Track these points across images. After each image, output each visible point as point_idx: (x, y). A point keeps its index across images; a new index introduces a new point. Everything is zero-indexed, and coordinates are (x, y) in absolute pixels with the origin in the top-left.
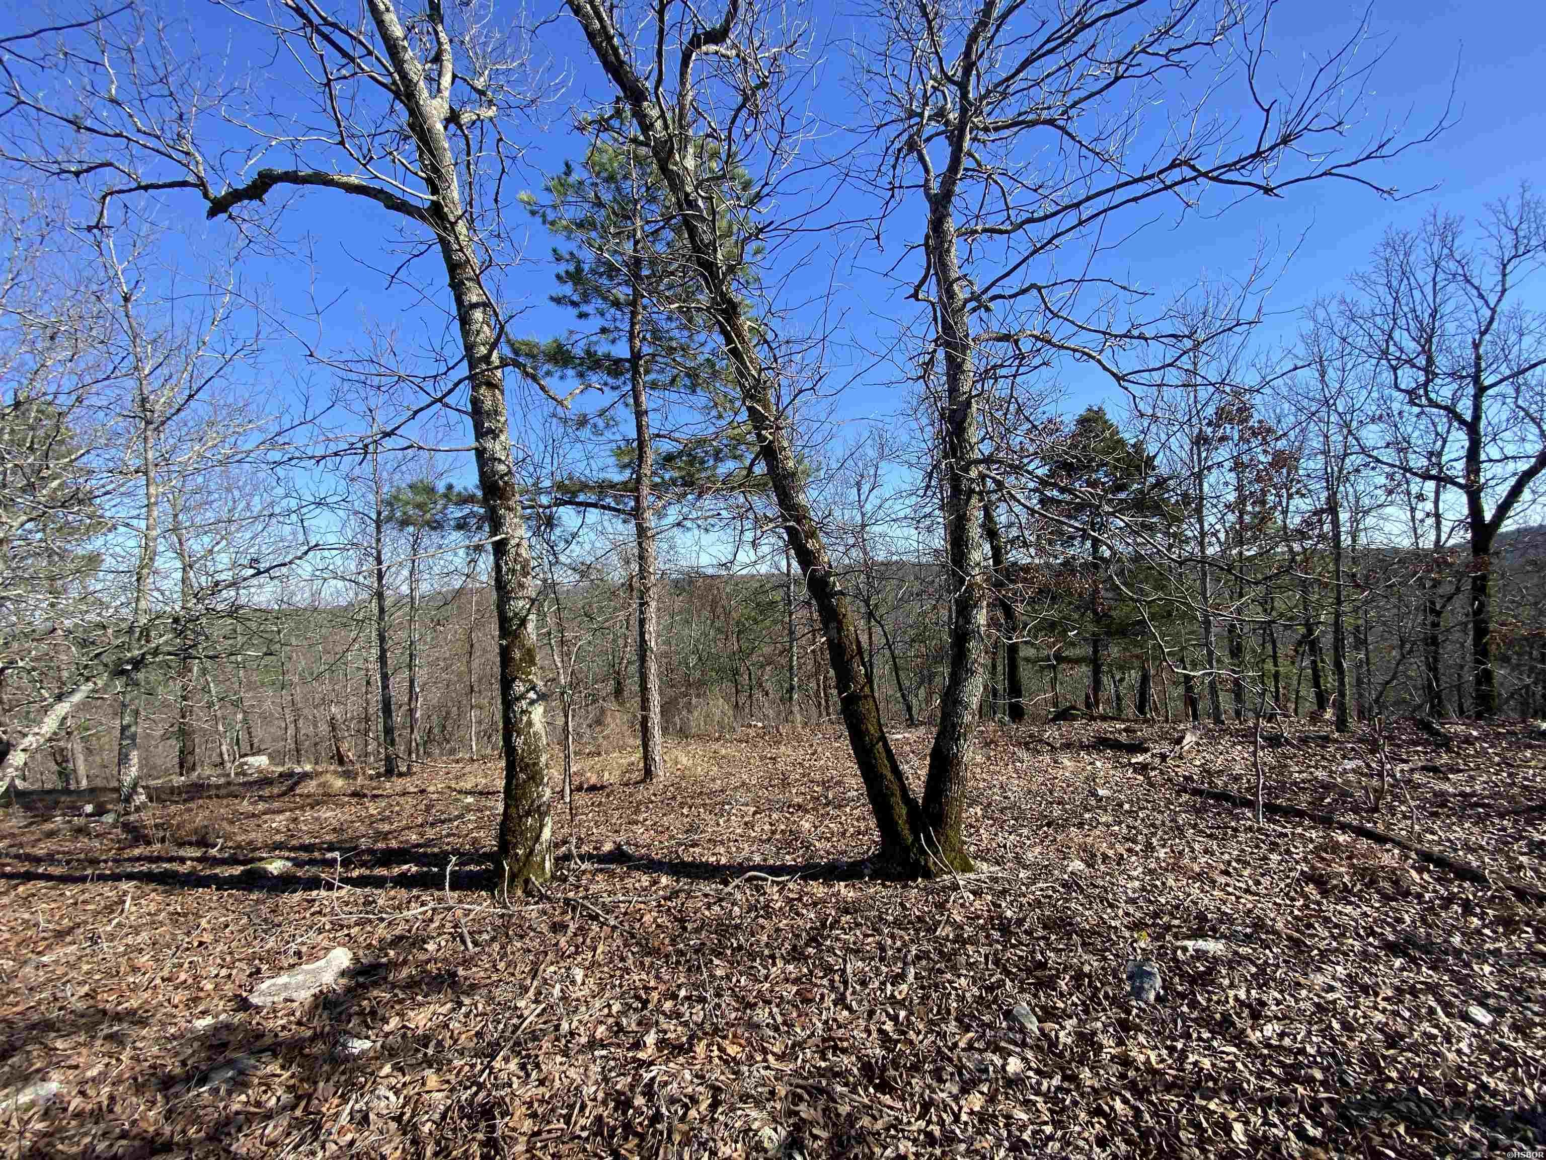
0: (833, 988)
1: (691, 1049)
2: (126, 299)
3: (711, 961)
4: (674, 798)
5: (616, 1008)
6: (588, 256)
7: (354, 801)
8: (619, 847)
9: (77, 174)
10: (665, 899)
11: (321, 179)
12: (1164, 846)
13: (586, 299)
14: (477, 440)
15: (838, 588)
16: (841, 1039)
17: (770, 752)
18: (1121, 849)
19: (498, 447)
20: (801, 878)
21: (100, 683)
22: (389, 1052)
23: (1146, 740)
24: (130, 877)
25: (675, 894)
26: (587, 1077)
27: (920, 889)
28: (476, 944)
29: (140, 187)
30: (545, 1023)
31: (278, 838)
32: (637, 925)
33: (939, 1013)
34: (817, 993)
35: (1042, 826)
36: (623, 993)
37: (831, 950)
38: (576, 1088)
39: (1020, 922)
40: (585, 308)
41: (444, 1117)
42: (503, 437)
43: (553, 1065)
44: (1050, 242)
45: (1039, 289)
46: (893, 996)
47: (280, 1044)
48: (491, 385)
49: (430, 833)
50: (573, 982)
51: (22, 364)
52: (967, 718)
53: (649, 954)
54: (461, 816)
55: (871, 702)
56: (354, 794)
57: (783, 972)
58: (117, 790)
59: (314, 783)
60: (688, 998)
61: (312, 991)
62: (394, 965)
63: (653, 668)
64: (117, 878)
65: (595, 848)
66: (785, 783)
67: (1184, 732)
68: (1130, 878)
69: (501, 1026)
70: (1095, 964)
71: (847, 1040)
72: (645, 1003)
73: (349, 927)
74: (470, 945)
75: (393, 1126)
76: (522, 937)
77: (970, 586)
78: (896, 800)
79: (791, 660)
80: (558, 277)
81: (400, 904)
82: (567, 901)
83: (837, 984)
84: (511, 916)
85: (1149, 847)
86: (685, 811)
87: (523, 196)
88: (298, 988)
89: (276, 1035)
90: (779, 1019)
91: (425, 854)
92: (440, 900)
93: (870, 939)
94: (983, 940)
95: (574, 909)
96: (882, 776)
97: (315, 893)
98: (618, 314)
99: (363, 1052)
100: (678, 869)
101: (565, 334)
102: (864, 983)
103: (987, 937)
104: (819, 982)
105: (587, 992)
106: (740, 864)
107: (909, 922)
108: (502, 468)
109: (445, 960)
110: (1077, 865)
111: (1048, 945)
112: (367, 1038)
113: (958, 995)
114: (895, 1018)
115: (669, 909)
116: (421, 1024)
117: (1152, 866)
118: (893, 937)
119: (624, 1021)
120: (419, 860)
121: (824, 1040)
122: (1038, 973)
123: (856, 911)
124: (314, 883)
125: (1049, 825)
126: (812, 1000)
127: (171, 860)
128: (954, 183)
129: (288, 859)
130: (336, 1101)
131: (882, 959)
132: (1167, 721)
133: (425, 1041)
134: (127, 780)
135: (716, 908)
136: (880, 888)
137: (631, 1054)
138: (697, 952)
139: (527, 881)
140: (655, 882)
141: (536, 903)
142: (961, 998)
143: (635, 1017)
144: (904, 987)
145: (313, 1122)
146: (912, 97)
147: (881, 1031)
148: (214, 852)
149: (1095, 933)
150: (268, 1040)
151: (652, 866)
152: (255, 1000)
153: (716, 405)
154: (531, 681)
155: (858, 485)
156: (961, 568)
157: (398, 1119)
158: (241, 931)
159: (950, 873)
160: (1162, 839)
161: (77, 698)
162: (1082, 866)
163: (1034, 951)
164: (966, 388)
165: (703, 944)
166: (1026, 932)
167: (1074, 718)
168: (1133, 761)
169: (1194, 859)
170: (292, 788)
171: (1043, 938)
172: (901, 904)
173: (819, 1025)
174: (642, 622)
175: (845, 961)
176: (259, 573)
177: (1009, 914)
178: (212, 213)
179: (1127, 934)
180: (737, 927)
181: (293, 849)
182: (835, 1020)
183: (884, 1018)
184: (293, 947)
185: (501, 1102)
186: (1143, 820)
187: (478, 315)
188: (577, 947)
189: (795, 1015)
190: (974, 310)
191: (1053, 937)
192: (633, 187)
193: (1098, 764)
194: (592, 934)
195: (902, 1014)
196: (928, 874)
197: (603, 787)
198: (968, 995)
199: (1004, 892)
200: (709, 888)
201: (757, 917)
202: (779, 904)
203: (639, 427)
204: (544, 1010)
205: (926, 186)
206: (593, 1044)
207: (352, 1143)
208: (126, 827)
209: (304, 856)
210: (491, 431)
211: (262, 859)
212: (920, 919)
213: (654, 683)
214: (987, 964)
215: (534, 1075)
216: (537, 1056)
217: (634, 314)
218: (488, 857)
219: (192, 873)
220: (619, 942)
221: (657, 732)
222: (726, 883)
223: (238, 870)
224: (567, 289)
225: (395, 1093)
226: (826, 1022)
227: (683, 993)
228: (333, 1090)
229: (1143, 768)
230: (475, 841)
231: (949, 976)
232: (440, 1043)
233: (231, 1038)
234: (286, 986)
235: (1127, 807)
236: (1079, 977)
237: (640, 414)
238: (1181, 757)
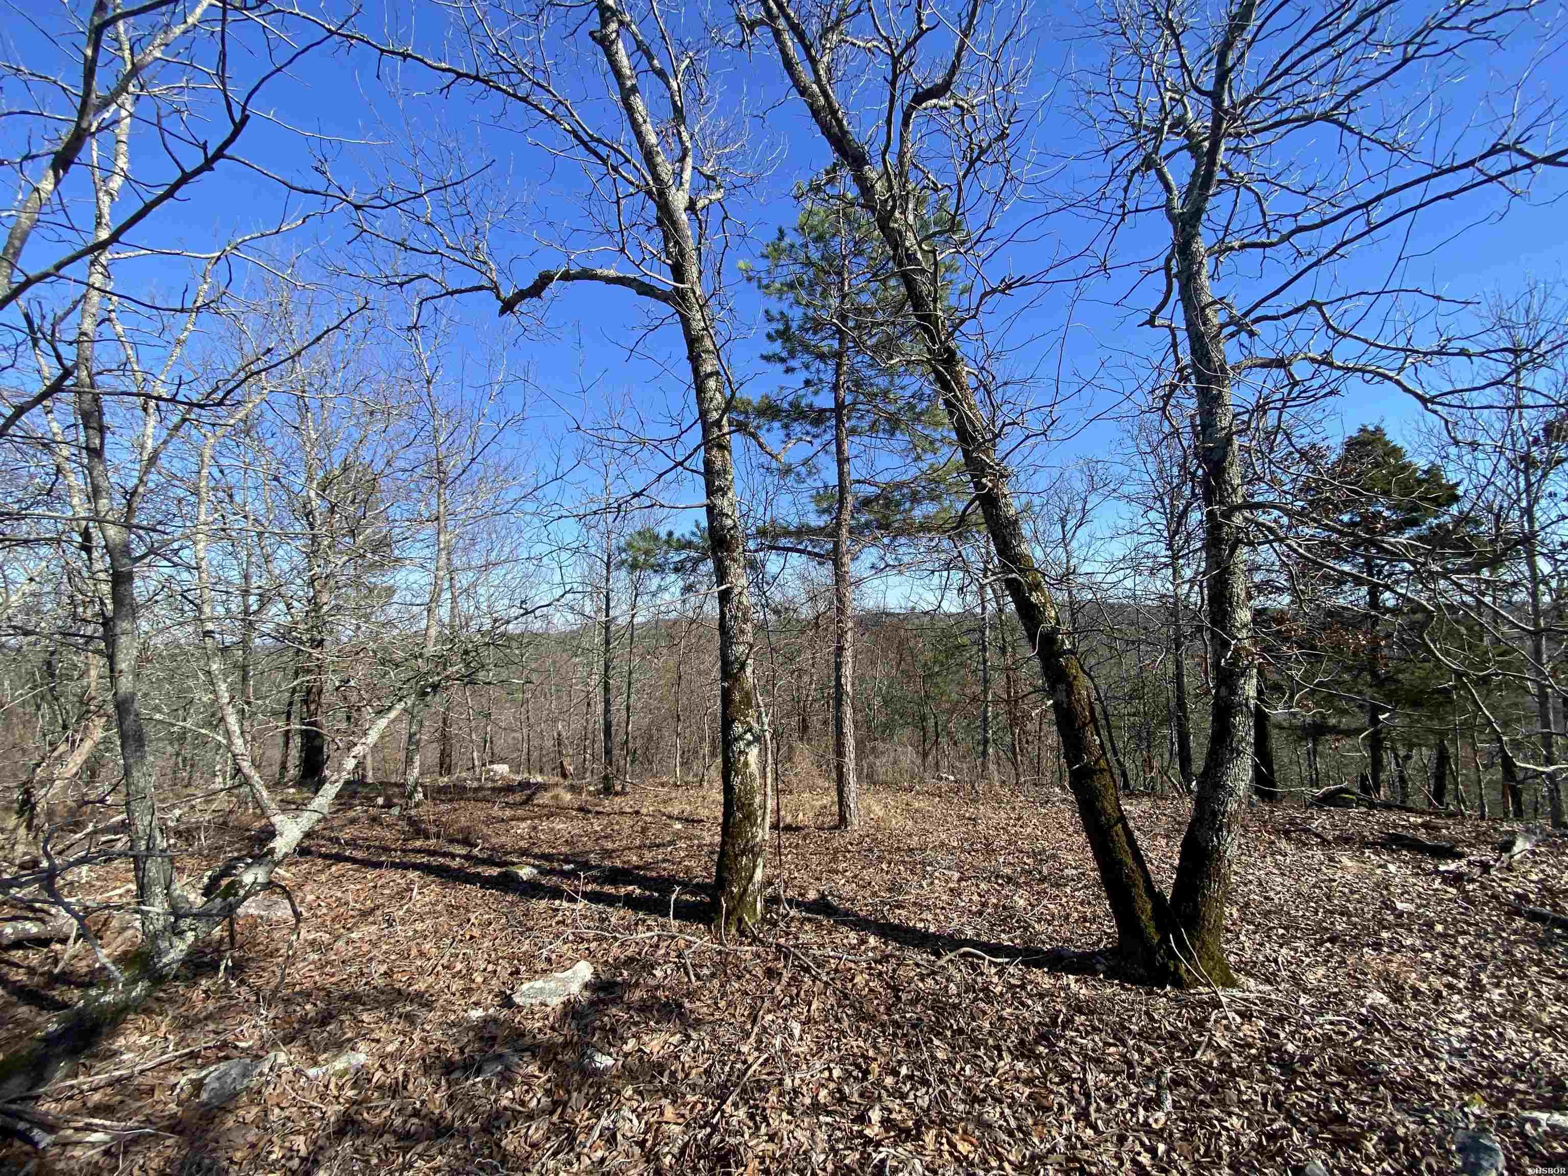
0: (1072, 1100)
1: (918, 1137)
2: (429, 382)
3: (931, 1041)
4: (871, 850)
5: (837, 1073)
6: (796, 315)
7: (581, 815)
8: (823, 896)
9: (401, 285)
10: (876, 962)
11: (587, 275)
12: (1497, 985)
13: (792, 354)
14: (708, 497)
15: (1068, 646)
16: (1087, 1162)
17: (970, 811)
18: (1437, 984)
19: (726, 503)
20: (1022, 963)
21: (409, 703)
22: (629, 1074)
23: (1458, 841)
24: (415, 867)
25: (885, 959)
26: (814, 1142)
27: (1169, 999)
28: (698, 978)
29: (448, 293)
30: (769, 1074)
31: (522, 844)
32: (849, 985)
33: (1206, 1154)
34: (1054, 1101)
35: (1321, 943)
36: (841, 1058)
37: (1066, 1053)
38: (805, 1153)
39: (1306, 1061)
40: (793, 363)
41: (682, 1151)
42: (730, 495)
43: (779, 1121)
44: (1334, 251)
45: (1319, 306)
46: (1146, 1124)
47: (539, 1046)
48: (722, 447)
49: (648, 856)
50: (791, 1036)
51: (350, 435)
52: (1232, 806)
53: (864, 1020)
54: (671, 843)
55: (1108, 779)
56: (580, 809)
57: (1012, 1068)
58: (403, 785)
59: (549, 795)
60: (910, 1077)
61: (562, 999)
62: (628, 986)
63: (848, 712)
64: (405, 866)
65: (800, 895)
66: (989, 850)
67: (1513, 833)
68: (1454, 1023)
69: (727, 1069)
70: (1412, 1126)
71: (1095, 1164)
72: (866, 1073)
73: (588, 941)
74: (693, 978)
75: (637, 1150)
76: (739, 978)
77: (1237, 650)
78: (1140, 891)
79: (986, 711)
80: (769, 336)
81: (629, 926)
82: (778, 946)
83: (1077, 1096)
84: (728, 954)
85: (1476, 987)
86: (884, 866)
87: (742, 264)
88: (552, 993)
89: (534, 1037)
90: (1013, 1124)
91: (645, 877)
92: (663, 927)
93: (1112, 1050)
94: (1257, 1074)
95: (786, 957)
96: (1121, 863)
97: (557, 902)
98: (822, 366)
99: (607, 1068)
100: (887, 931)
101: (776, 390)
102: (1110, 1101)
103: (1263, 1071)
104: (1055, 1088)
105: (805, 1049)
106: (951, 936)
107: (1159, 1037)
108: (729, 522)
109: (671, 988)
110: (1378, 998)
111: (1347, 1094)
112: (610, 1054)
113: (1230, 1137)
114: (1152, 1151)
115: (880, 973)
116: (655, 1050)
117: (1484, 1010)
118: (1140, 1050)
119: (847, 1090)
120: (643, 882)
121: (1068, 1160)
122: (1334, 1127)
123: (1092, 1012)
124: (556, 893)
125: (1332, 940)
126: (1049, 1109)
127: (445, 855)
128: (1206, 199)
129: (533, 866)
130: (587, 1114)
131: (1131, 1077)
132: (1482, 817)
133: (660, 1068)
134: (411, 780)
135: (930, 981)
136: (1117, 989)
137: (856, 1128)
138: (914, 1027)
139: (740, 920)
140: (863, 942)
141: (750, 944)
142: (1235, 1142)
143: (856, 1087)
144: (1160, 1115)
145: (568, 1130)
146: (1140, 110)
147: (1134, 1162)
148: (476, 851)
149: (1409, 1088)
150: (528, 1040)
151: (861, 924)
152: (517, 999)
153: (915, 447)
154: (748, 723)
155: (1063, 522)
156: (1223, 629)
157: (642, 1144)
158: (502, 930)
159: (1208, 985)
160: (1493, 975)
161: (393, 715)
162: (1385, 1000)
163: (1327, 1100)
164: (1225, 423)
165: (919, 1019)
166: (1314, 1073)
167: (1347, 804)
168: (1442, 868)
169: (1542, 1007)
170: (529, 799)
171: (1339, 1084)
172: (1147, 1013)
173: (1060, 1139)
174: (838, 666)
175: (1084, 1069)
176: (527, 613)
177: (1290, 1048)
178: (503, 312)
179: (1453, 1094)
180: (955, 1006)
181: (535, 857)
182: (1078, 1138)
183: (1138, 1148)
184: (545, 953)
185: (735, 1150)
186: (1464, 948)
187: (712, 383)
188: (792, 998)
189: (1030, 1121)
190: (1232, 335)
191: (1353, 1086)
192: (841, 244)
193: (1392, 868)
194: (805, 987)
195: (1161, 1148)
196: (1178, 983)
197: (798, 829)
198: (1243, 1139)
199: (1281, 1020)
200: (922, 957)
201: (976, 999)
202: (999, 989)
203: (841, 474)
204: (767, 1060)
205: (1168, 207)
206: (816, 1108)
207: (603, 1160)
208: (411, 821)
209: (546, 865)
210: (720, 489)
211: (513, 864)
212: (1173, 1036)
213: (848, 728)
214: (1265, 1104)
215: (763, 1130)
216: (764, 1109)
217: (839, 366)
218: (700, 888)
219: (461, 869)
220: (832, 1000)
221: (852, 778)
222: (939, 956)
223: (495, 871)
224: (777, 347)
225: (638, 1117)
226: (1068, 1139)
227: (904, 1071)
228: (584, 1102)
229: (1456, 879)
230: (688, 870)
231: (1216, 1112)
232: (673, 1074)
233: (499, 1032)
234: (542, 990)
235: (1439, 928)
236: (1390, 1141)
237: (842, 461)
238: (1510, 868)
